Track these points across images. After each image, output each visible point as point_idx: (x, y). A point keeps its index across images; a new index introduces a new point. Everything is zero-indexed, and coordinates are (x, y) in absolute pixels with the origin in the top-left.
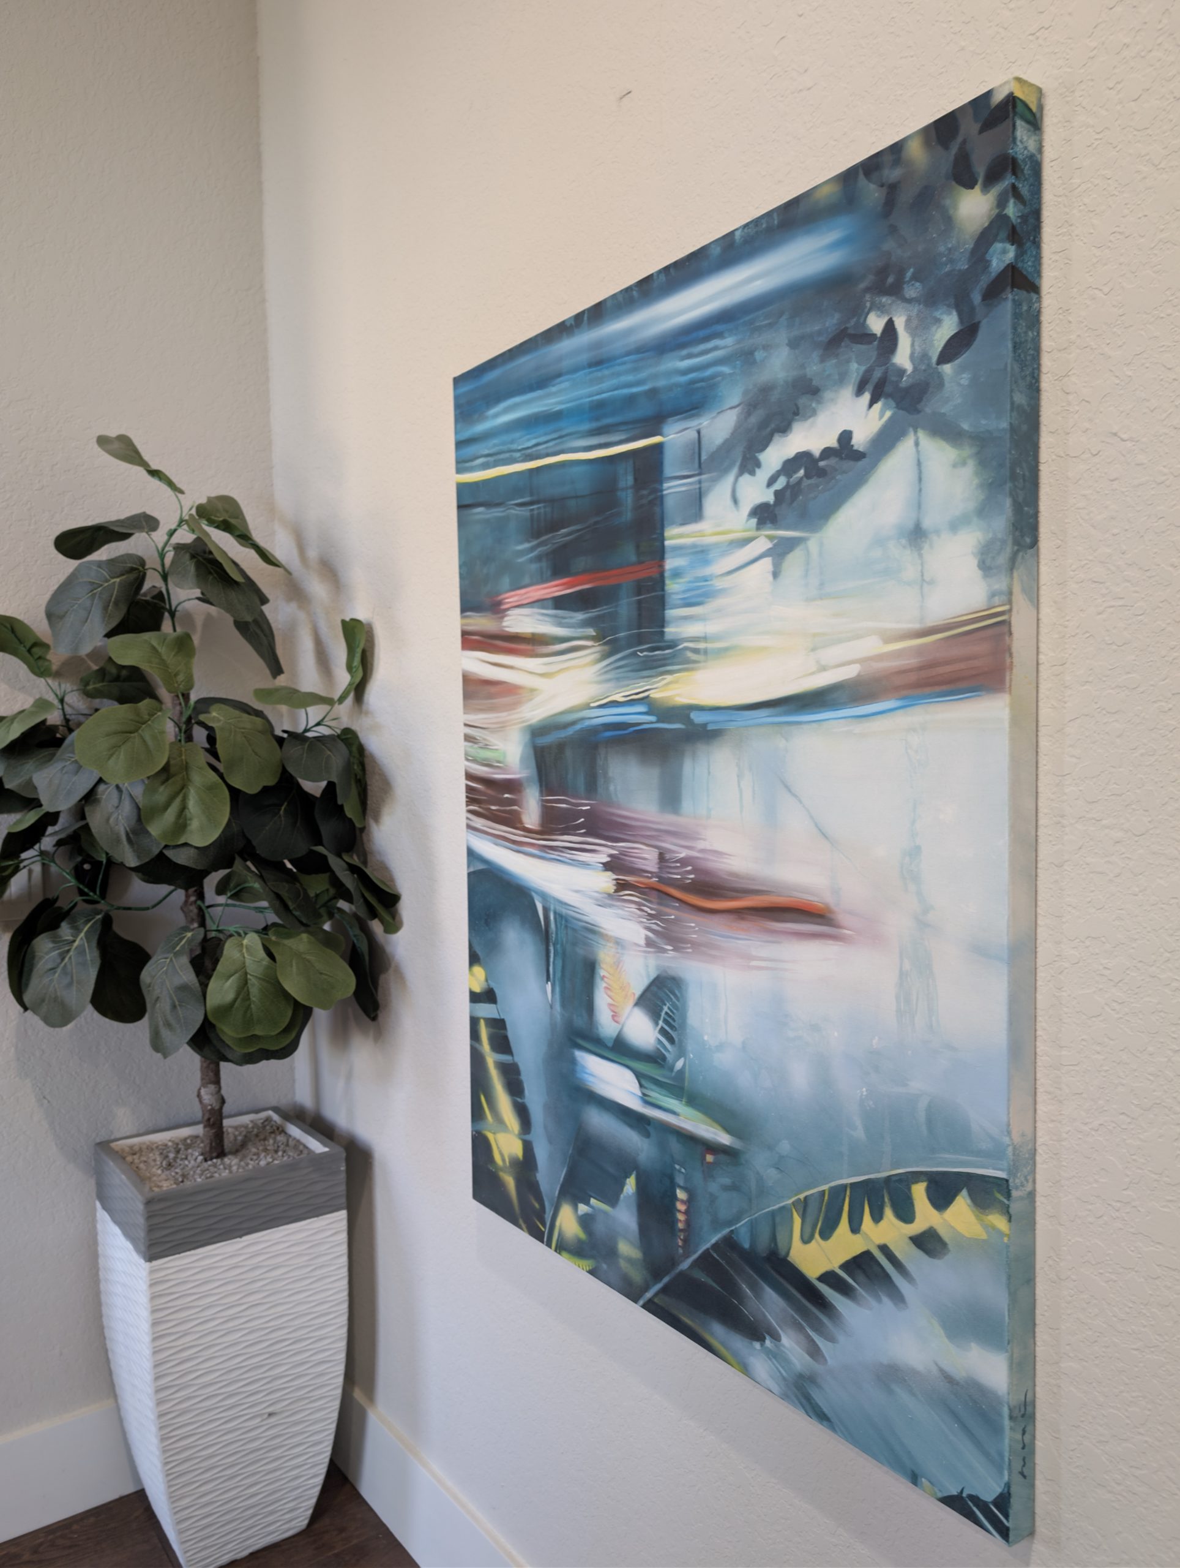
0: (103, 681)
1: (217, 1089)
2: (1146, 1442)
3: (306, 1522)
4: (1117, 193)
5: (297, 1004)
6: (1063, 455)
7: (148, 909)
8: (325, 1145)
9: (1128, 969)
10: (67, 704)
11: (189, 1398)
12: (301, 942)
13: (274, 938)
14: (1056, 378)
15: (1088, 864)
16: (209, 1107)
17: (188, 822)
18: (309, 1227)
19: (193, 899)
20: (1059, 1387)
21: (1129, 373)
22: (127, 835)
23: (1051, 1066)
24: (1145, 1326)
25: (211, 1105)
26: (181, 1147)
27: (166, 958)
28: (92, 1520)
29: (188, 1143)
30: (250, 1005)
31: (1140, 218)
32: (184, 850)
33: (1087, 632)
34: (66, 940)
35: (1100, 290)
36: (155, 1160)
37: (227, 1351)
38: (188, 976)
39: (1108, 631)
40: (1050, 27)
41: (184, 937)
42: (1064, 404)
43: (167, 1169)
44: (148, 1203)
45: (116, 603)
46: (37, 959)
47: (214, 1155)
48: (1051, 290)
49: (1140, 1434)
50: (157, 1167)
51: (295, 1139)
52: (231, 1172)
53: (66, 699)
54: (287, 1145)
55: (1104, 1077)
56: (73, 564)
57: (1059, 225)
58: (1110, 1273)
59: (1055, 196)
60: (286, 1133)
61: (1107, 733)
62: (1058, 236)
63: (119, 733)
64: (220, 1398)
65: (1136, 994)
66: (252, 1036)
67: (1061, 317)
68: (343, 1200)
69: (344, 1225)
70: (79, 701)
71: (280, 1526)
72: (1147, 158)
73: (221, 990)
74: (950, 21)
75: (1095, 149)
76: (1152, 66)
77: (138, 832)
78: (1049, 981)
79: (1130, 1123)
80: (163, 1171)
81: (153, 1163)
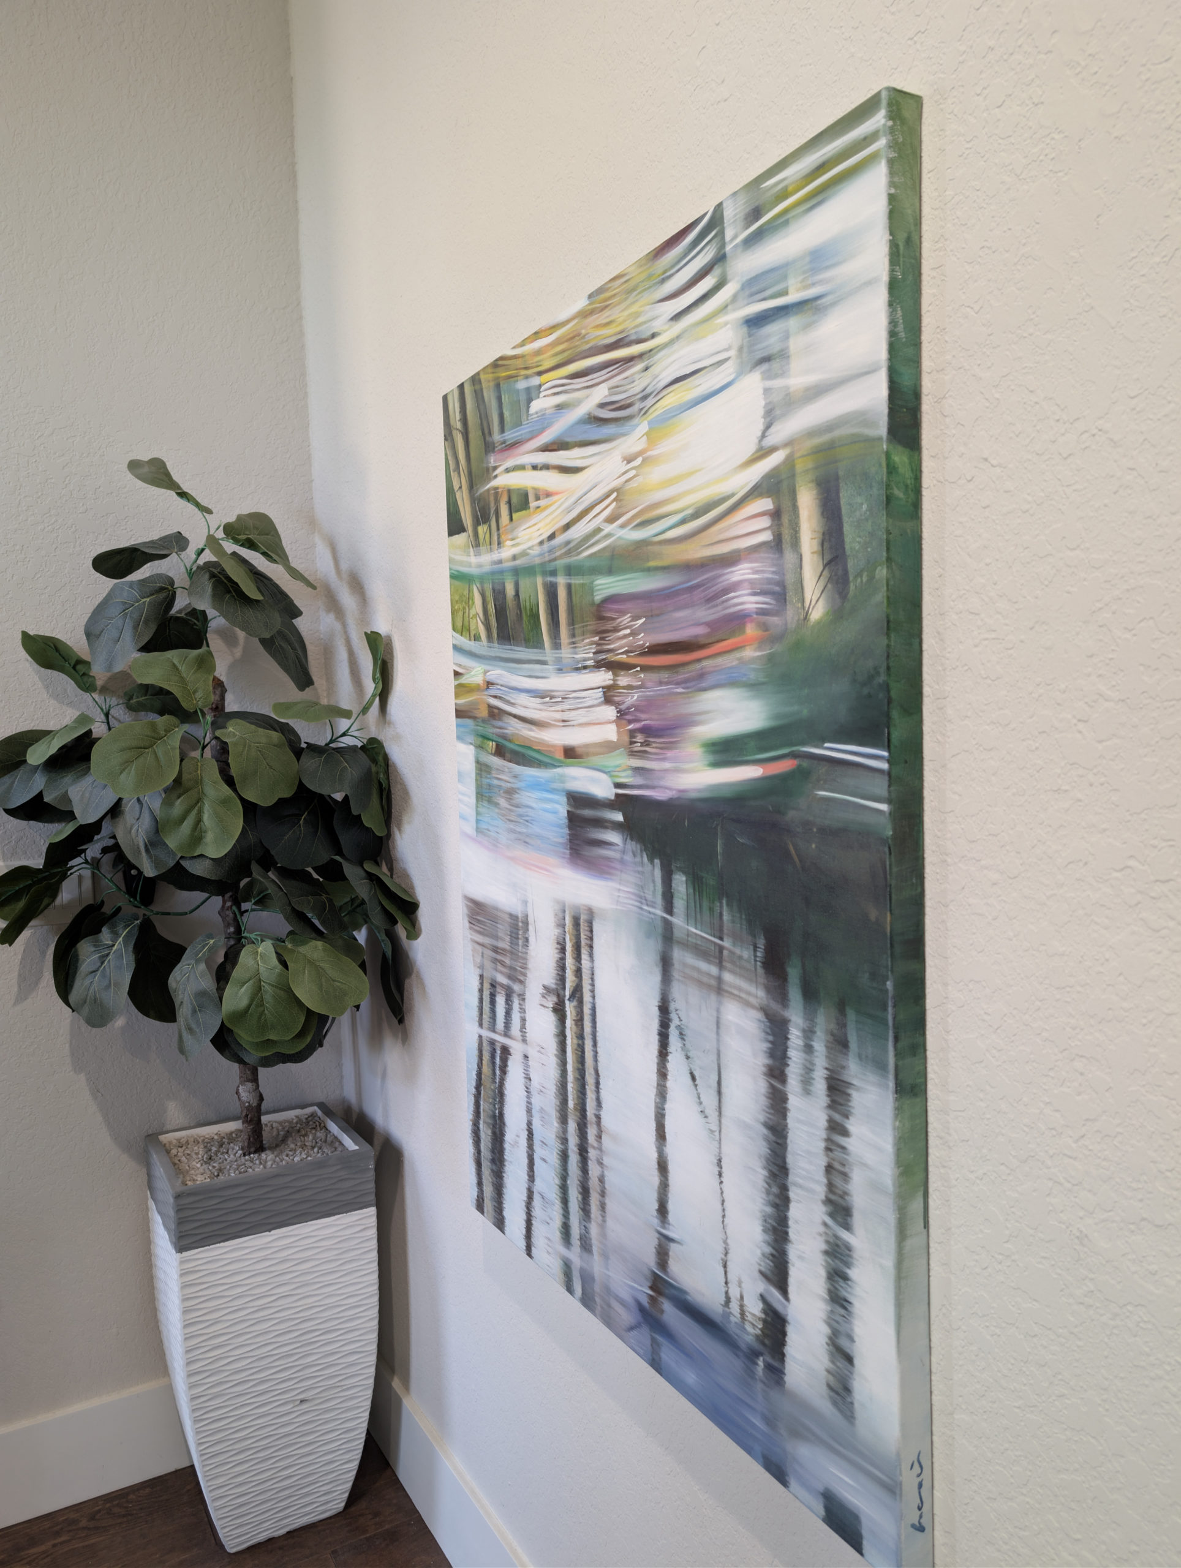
0: (146, 695)
1: (254, 1087)
2: (1028, 1503)
3: (343, 1504)
4: (985, 206)
5: (310, 1013)
6: (943, 480)
7: (186, 914)
8: (356, 1144)
9: (1005, 1015)
10: (113, 717)
11: (221, 1383)
12: (315, 949)
13: (290, 946)
14: (935, 400)
15: (970, 905)
16: (247, 1104)
17: (203, 834)
18: (338, 1222)
19: (229, 904)
20: (954, 1438)
21: (997, 396)
22: (146, 846)
23: (941, 1111)
24: (1025, 1385)
25: (249, 1103)
26: (223, 1142)
27: (189, 965)
28: (148, 1490)
29: (231, 1137)
30: (264, 1011)
31: (1005, 232)
32: (200, 860)
33: (966, 665)
34: (106, 944)
35: (972, 308)
36: (197, 1154)
37: (257, 1340)
38: (208, 983)
39: (983, 664)
40: (926, 30)
41: (207, 944)
42: (943, 428)
43: (206, 1163)
44: (178, 1196)
45: (146, 622)
46: (80, 962)
47: (252, 1150)
48: (930, 308)
49: (1022, 1494)
50: (198, 1160)
51: (334, 1135)
52: (265, 1167)
53: (112, 712)
54: (326, 1141)
55: (987, 1125)
56: (110, 583)
57: (936, 240)
58: (995, 1326)
59: (933, 209)
60: (327, 1129)
61: (984, 771)
62: (935, 251)
63: (133, 748)
64: (251, 1384)
65: (1012, 1042)
66: (268, 1040)
67: (939, 336)
68: (373, 1197)
69: (373, 1221)
70: (125, 714)
71: (316, 1507)
72: (1011, 167)
73: (236, 997)
74: (841, 27)
75: (966, 159)
76: (1013, 69)
77: (155, 842)
78: (939, 1024)
79: (1009, 1174)
80: (202, 1165)
81: (194, 1156)
